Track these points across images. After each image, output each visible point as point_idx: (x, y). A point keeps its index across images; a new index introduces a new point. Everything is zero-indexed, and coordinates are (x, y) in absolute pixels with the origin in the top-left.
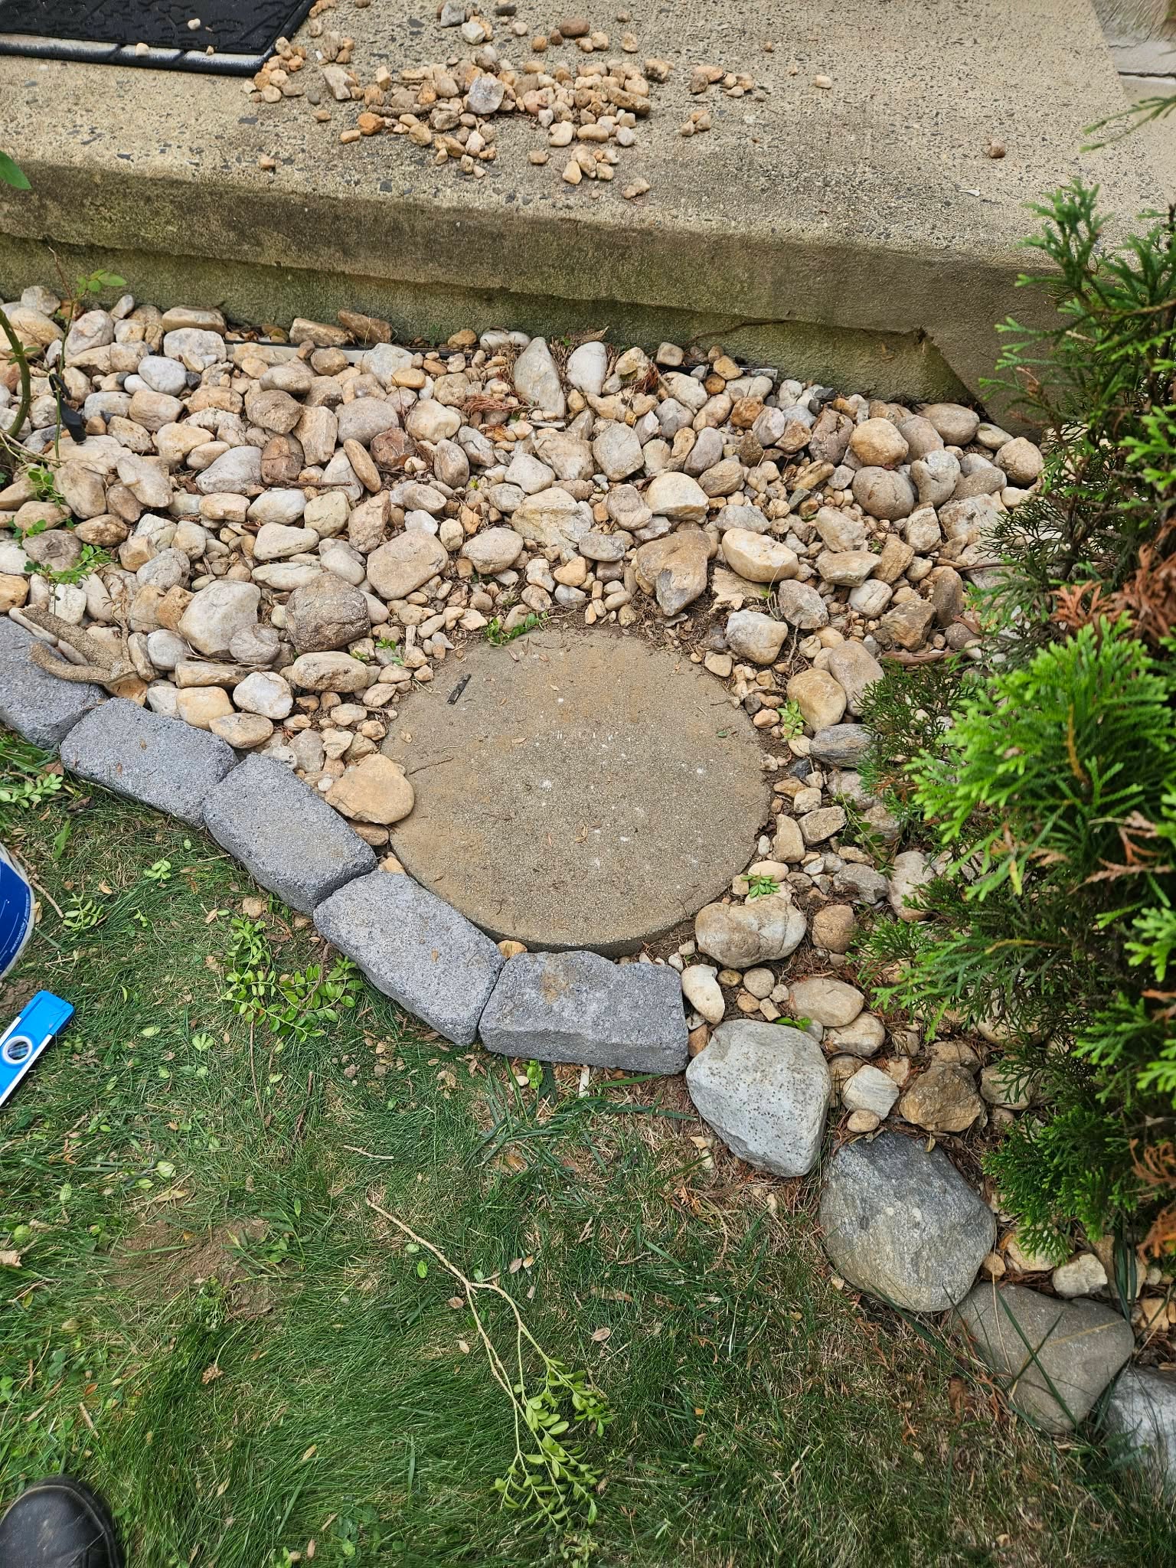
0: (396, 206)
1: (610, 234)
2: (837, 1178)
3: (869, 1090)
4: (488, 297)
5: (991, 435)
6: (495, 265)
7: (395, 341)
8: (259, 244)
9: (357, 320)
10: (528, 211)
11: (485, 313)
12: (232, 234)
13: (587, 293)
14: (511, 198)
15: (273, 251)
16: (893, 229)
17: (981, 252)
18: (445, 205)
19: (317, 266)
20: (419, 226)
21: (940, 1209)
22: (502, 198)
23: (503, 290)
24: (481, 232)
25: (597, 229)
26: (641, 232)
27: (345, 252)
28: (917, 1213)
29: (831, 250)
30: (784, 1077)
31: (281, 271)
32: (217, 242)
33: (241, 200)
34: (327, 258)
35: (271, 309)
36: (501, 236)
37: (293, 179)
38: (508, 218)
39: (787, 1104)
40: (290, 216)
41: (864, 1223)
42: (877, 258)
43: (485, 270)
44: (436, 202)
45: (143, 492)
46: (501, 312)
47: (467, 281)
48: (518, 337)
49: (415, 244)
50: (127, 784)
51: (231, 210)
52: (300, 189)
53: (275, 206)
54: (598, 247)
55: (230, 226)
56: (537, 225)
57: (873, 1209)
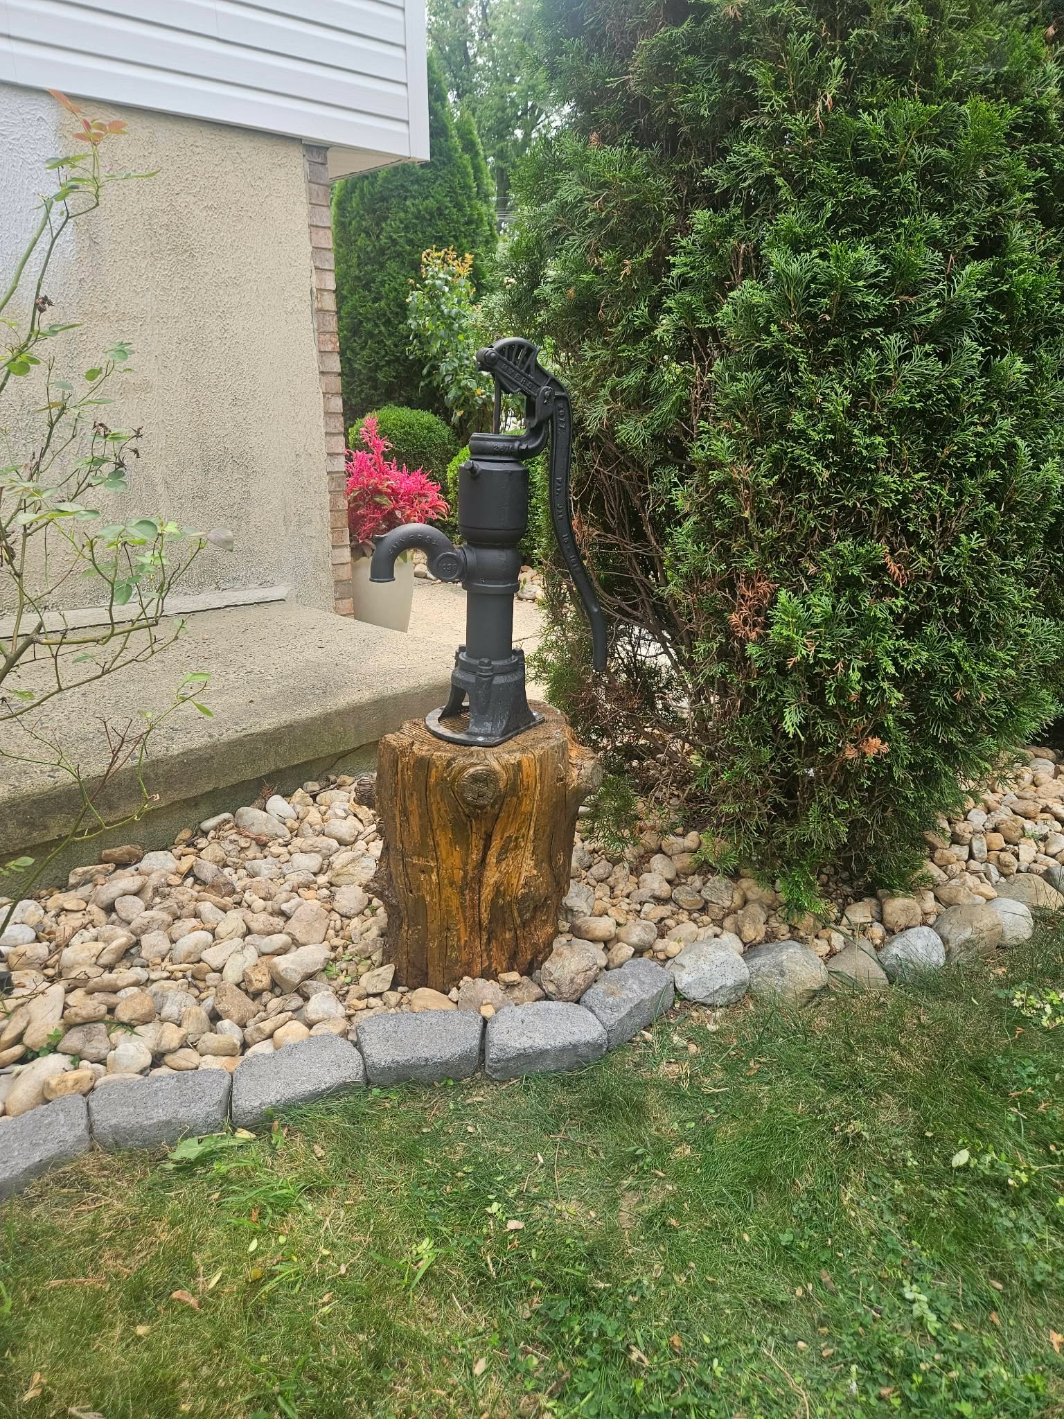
1: (271, 734)
4: (193, 803)
6: (209, 777)
8: (46, 827)
9: (118, 852)
10: (225, 738)
11: (194, 815)
12: (24, 830)
13: (264, 771)
14: (211, 736)
15: (57, 827)
18: (176, 753)
19: (89, 825)
20: (160, 772)
22: (206, 738)
23: (213, 793)
24: (200, 760)
25: (265, 733)
26: (287, 727)
27: (110, 808)
31: (61, 840)
32: (11, 840)
33: (34, 802)
36: (212, 757)
38: (214, 747)
40: (70, 799)
42: (395, 698)
43: (203, 782)
44: (170, 753)
46: (204, 809)
47: (190, 794)
48: (227, 815)
51: (25, 812)
53: (59, 797)
54: (266, 743)
55: (24, 824)
56: (232, 744)
57: (780, 964)
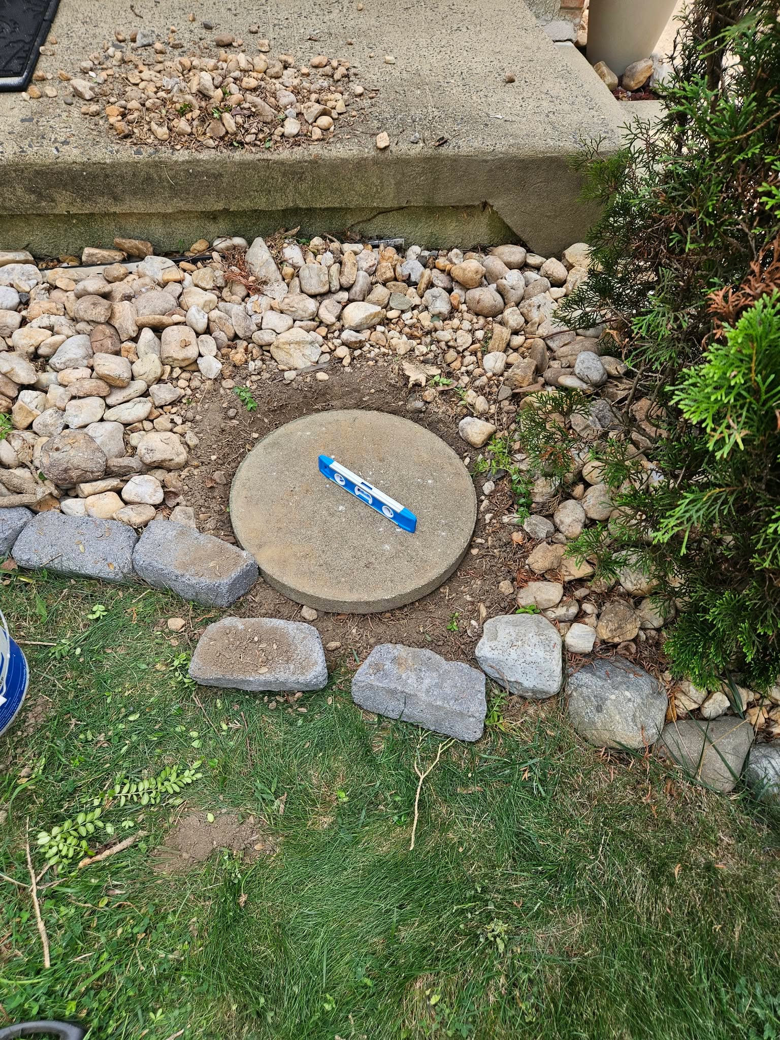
0: (147, 164)
1: (291, 166)
2: (576, 690)
3: (579, 636)
4: (213, 216)
5: (534, 260)
6: (218, 195)
7: (155, 254)
8: (53, 201)
9: (128, 243)
10: (236, 158)
11: (212, 228)
12: (33, 197)
13: (281, 205)
15: (63, 203)
16: (460, 143)
17: (513, 151)
18: (181, 159)
19: (96, 210)
20: (164, 175)
21: (639, 689)
22: (217, 151)
23: (226, 212)
24: (206, 173)
25: (282, 163)
26: (310, 162)
27: (115, 199)
28: (627, 694)
29: (427, 159)
30: (535, 640)
31: (70, 216)
32: (22, 203)
33: (37, 173)
34: (102, 204)
35: (63, 244)
36: (221, 175)
37: (72, 154)
38: (223, 164)
39: (541, 654)
40: (73, 179)
41: (599, 709)
42: (455, 161)
43: (212, 199)
44: (174, 158)
45: (17, 376)
46: (223, 225)
47: (200, 207)
48: (239, 241)
49: (163, 187)
50: (70, 565)
51: (30, 180)
52: (79, 160)
53: (62, 174)
54: (284, 174)
55: (31, 191)
56: (243, 166)
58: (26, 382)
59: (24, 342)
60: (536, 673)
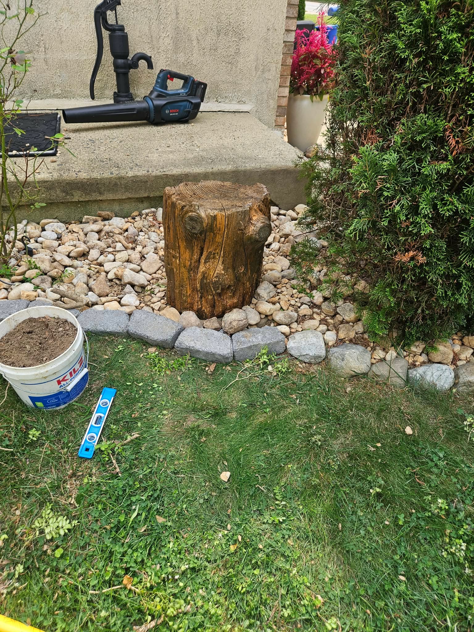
0: (115, 178)
1: (177, 176)
2: (332, 356)
3: (330, 336)
4: (141, 200)
5: (282, 212)
6: (145, 190)
7: (116, 216)
8: (73, 195)
9: (104, 213)
10: (154, 174)
11: (141, 206)
12: (64, 194)
14: (148, 171)
15: (77, 196)
16: (246, 165)
17: (268, 167)
18: (130, 176)
19: (91, 199)
20: (122, 182)
21: (358, 349)
22: (146, 172)
23: (148, 198)
24: (141, 181)
25: (173, 176)
26: (185, 175)
27: (100, 194)
28: (354, 351)
29: (234, 172)
30: (311, 335)
31: (79, 202)
32: (58, 197)
33: (67, 183)
34: (95, 196)
35: (73, 216)
36: (147, 182)
37: (83, 175)
38: (148, 176)
39: (315, 340)
40: (83, 186)
41: (343, 360)
42: (245, 172)
43: (143, 192)
44: (127, 175)
45: (65, 262)
46: (145, 204)
47: (137, 196)
48: (153, 209)
49: (122, 188)
50: (100, 328)
51: (64, 187)
52: (86, 177)
53: (78, 183)
54: (174, 180)
55: (63, 191)
56: (157, 177)
57: (344, 355)
58: (68, 264)
59: (64, 250)
60: (314, 348)
